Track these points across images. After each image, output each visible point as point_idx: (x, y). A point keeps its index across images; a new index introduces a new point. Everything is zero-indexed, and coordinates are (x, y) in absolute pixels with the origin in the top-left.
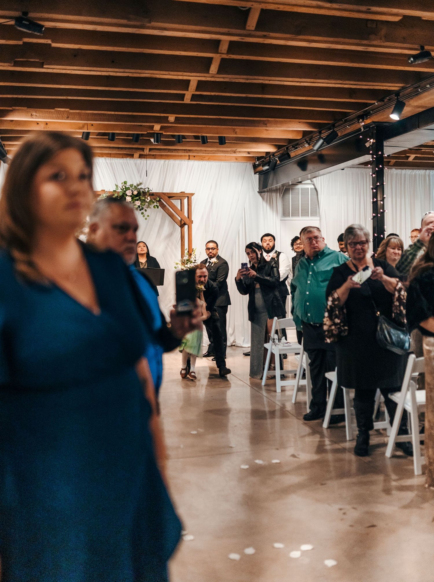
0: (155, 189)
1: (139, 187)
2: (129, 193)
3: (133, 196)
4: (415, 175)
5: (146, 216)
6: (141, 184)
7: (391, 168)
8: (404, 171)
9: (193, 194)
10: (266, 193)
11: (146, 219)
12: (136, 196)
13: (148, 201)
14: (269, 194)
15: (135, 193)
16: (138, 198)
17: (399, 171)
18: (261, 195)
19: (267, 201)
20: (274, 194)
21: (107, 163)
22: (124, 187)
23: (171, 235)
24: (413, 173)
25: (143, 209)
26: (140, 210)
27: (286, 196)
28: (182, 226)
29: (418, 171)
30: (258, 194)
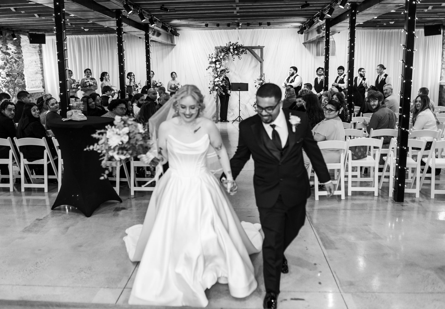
0: (246, 45)
1: (237, 44)
2: (231, 47)
3: (233, 49)
4: (392, 32)
5: (240, 58)
6: (237, 43)
7: (377, 29)
8: (385, 30)
9: (264, 47)
10: (307, 44)
11: (240, 59)
12: (236, 48)
13: (241, 51)
14: (309, 44)
15: (235, 47)
16: (236, 50)
17: (382, 30)
18: (304, 45)
19: (307, 48)
20: (311, 45)
21: (225, 32)
22: (229, 45)
23: (256, 66)
24: (391, 31)
25: (239, 54)
26: (238, 55)
27: (319, 45)
28: (261, 62)
29: (394, 30)
30: (303, 45)
